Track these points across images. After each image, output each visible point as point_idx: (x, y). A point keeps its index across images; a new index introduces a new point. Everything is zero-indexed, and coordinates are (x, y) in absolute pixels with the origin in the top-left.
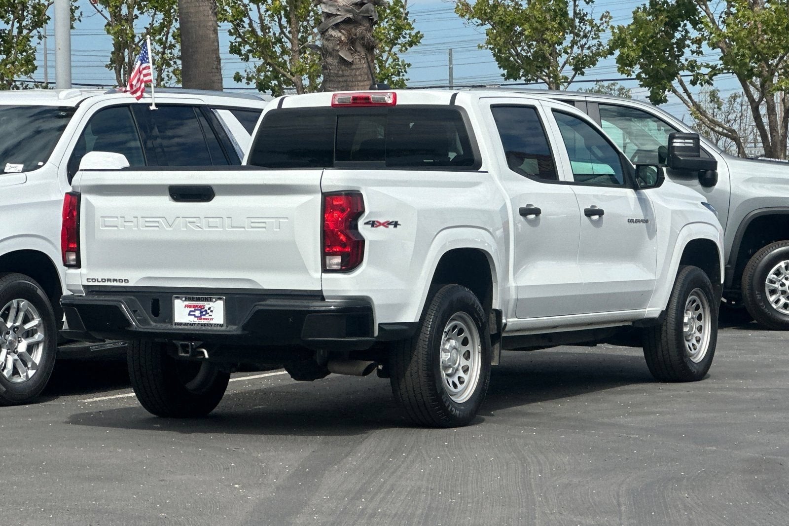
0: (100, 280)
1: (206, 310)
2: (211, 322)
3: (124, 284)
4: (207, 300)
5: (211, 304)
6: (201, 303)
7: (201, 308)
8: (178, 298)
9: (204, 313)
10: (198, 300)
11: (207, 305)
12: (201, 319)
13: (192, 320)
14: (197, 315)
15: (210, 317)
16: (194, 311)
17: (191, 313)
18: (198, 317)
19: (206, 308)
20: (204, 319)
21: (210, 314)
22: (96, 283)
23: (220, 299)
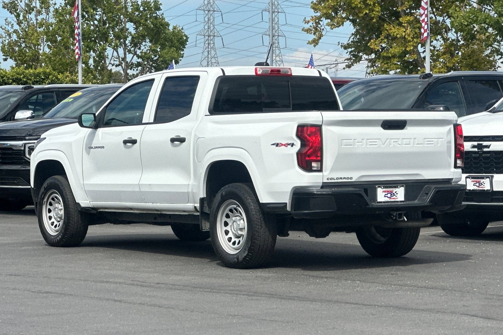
0: (335, 178)
1: (394, 193)
2: (397, 200)
3: (350, 180)
4: (395, 187)
5: (397, 190)
6: (391, 189)
7: (391, 193)
8: (379, 187)
9: (393, 195)
10: (391, 187)
11: (395, 190)
12: (391, 199)
13: (387, 199)
14: (389, 196)
15: (396, 197)
16: (387, 194)
17: (386, 196)
18: (389, 198)
19: (394, 192)
20: (393, 198)
21: (396, 195)
22: (333, 181)
23: (402, 186)
